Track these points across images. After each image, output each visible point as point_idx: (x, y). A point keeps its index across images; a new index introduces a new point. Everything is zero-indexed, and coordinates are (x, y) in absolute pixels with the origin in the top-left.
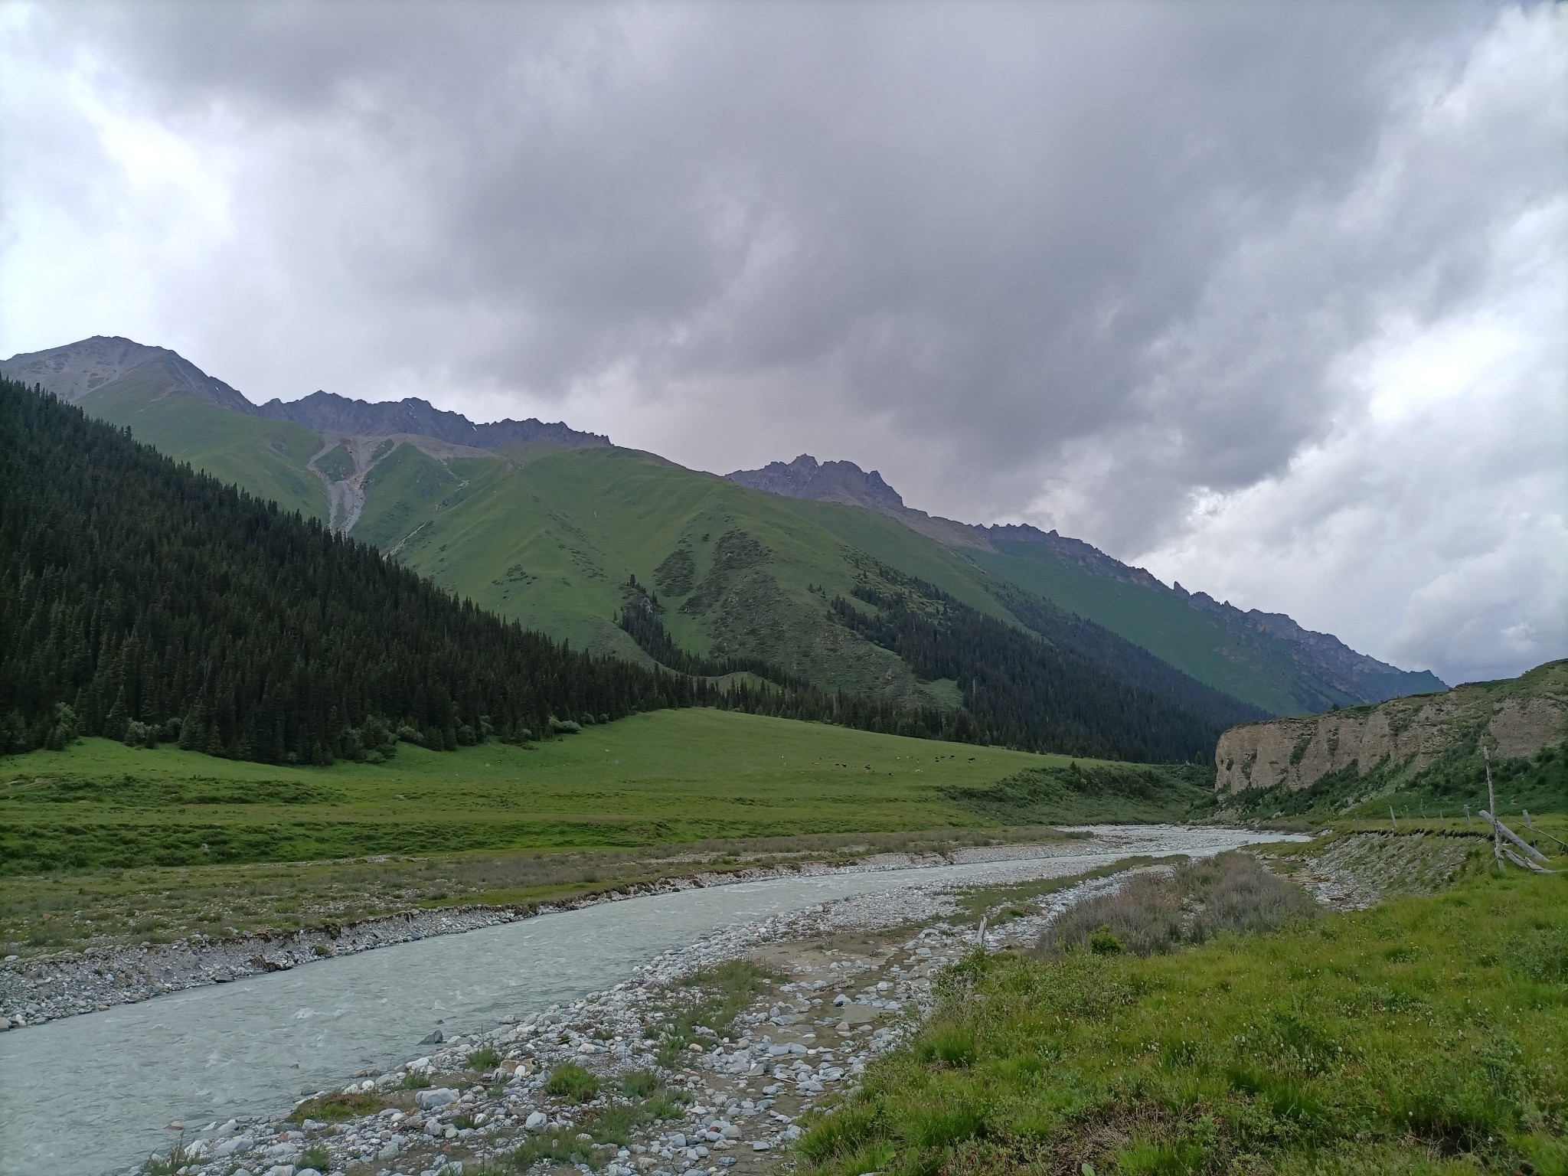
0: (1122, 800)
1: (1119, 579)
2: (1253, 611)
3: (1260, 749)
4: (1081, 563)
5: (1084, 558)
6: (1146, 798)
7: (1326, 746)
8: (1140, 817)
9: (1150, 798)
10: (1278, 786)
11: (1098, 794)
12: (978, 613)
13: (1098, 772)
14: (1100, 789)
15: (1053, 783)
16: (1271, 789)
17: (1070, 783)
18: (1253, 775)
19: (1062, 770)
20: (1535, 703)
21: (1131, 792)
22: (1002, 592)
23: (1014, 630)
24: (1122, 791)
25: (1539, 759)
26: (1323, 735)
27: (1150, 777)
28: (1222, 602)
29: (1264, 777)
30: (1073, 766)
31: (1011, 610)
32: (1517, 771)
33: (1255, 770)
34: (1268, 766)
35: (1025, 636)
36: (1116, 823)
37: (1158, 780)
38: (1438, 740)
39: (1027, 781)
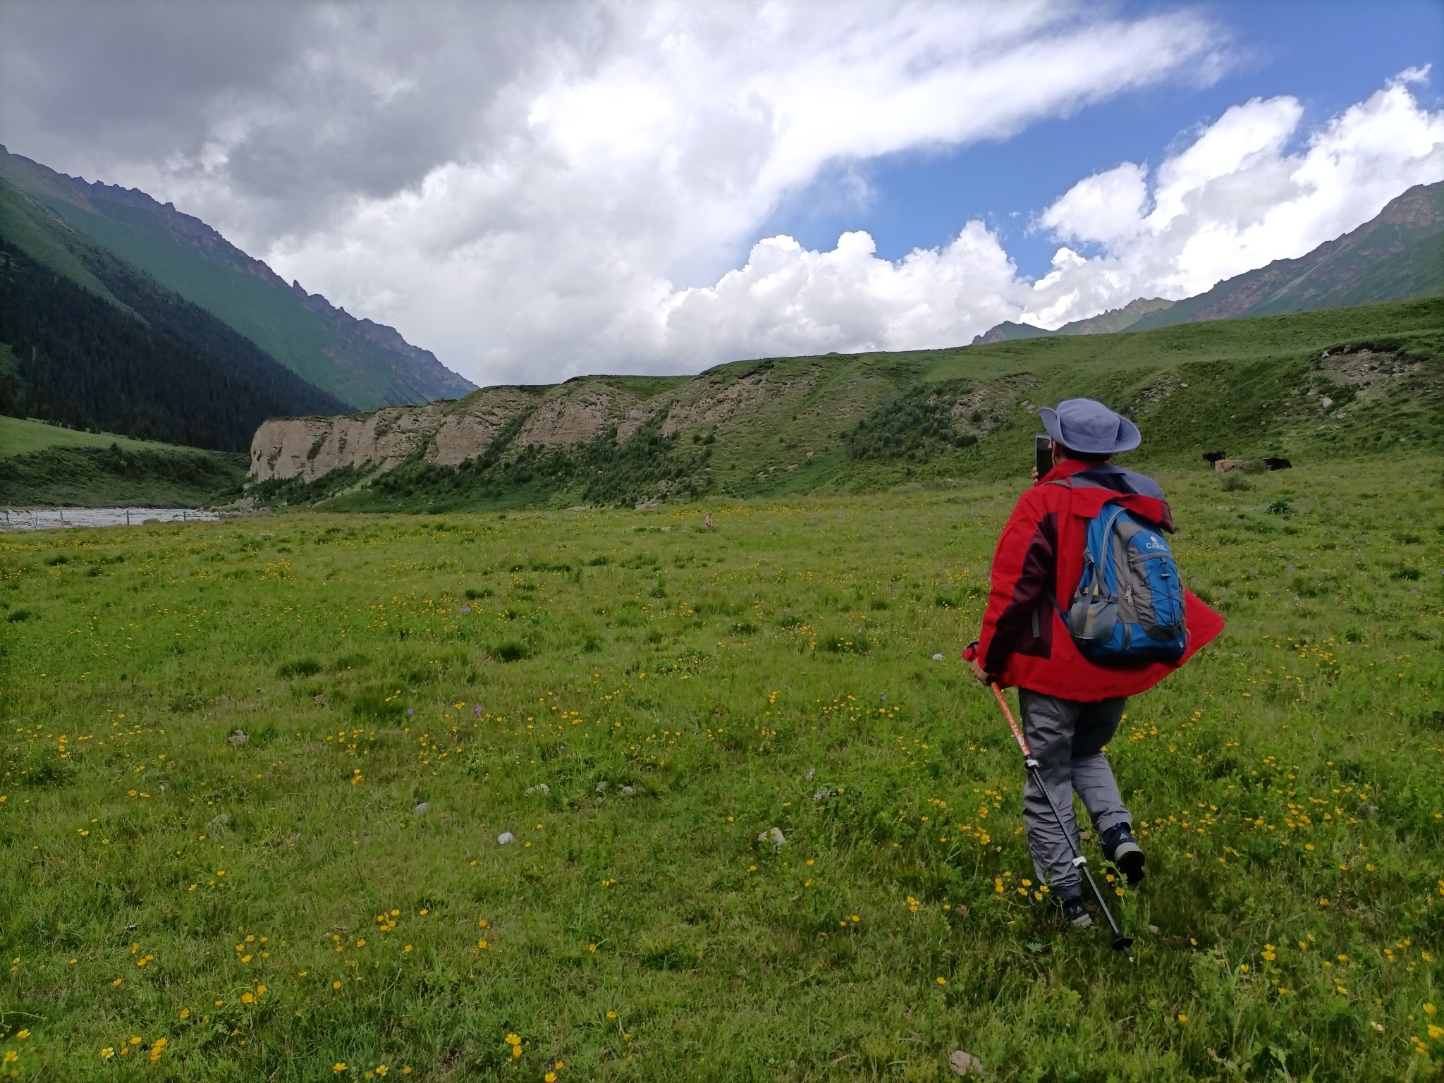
0: (166, 485)
1: (237, 268)
2: (366, 320)
3: (285, 443)
4: (195, 243)
5: (199, 239)
6: (194, 483)
7: (337, 445)
8: (180, 501)
9: (200, 484)
10: (296, 479)
11: (140, 479)
12: (54, 274)
13: (144, 456)
14: (143, 473)
15: (85, 463)
16: (290, 480)
17: (107, 464)
18: (276, 468)
19: (99, 451)
20: (467, 419)
21: (179, 477)
22: (92, 257)
23: (99, 301)
24: (168, 475)
25: (461, 467)
26: (336, 435)
27: (203, 463)
28: (337, 307)
29: (285, 470)
30: (114, 447)
31: (101, 278)
32: (444, 477)
33: (278, 464)
34: (290, 460)
35: (112, 309)
36: (150, 506)
37: (212, 467)
38: (405, 446)
39: (51, 459)
